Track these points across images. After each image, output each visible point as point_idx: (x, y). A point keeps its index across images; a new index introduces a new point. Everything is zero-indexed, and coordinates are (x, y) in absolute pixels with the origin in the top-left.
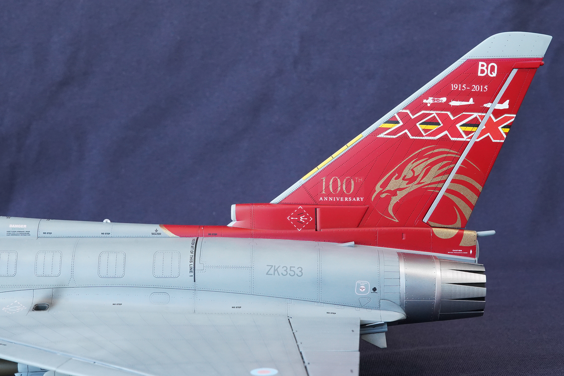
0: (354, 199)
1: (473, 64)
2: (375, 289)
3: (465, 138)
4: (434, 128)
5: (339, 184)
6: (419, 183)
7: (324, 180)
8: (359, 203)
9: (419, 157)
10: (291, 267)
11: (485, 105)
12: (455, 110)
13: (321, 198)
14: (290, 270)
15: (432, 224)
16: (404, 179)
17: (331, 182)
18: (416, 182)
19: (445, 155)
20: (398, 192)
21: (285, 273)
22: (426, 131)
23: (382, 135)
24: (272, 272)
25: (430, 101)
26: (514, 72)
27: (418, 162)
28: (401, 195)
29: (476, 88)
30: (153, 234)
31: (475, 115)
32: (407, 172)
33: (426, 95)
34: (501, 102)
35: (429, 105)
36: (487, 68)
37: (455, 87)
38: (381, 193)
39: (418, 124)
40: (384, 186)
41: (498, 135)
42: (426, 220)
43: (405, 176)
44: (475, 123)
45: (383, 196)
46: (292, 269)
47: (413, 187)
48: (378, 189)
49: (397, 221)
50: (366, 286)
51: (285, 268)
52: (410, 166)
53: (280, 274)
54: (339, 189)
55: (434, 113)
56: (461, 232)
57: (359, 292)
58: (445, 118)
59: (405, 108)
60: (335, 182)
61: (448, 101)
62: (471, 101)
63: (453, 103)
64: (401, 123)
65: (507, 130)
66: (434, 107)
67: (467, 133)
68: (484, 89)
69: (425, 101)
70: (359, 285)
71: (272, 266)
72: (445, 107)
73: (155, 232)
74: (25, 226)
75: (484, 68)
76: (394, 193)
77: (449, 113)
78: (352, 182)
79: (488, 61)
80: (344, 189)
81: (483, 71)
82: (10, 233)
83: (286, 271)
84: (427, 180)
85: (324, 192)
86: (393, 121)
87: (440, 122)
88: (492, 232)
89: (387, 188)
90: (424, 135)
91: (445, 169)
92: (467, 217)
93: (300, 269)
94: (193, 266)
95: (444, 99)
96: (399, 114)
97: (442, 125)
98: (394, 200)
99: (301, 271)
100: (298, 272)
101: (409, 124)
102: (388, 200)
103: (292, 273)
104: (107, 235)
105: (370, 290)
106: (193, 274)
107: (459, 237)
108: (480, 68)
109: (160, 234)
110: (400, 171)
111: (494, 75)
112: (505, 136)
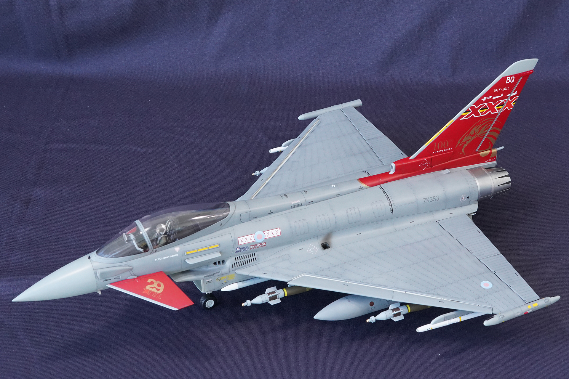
0: (448, 149)
1: (504, 79)
2: (468, 197)
3: (498, 112)
4: (485, 110)
5: (442, 144)
6: (476, 136)
7: (435, 144)
8: (451, 151)
9: (478, 124)
10: (433, 197)
11: (507, 96)
12: (494, 101)
13: (434, 152)
14: (434, 199)
15: (479, 151)
16: (470, 136)
17: (438, 145)
18: (475, 136)
19: (488, 121)
20: (467, 142)
21: (431, 201)
22: (481, 113)
23: (462, 119)
24: (426, 201)
25: (485, 99)
26: (521, 78)
27: (477, 127)
28: (468, 143)
29: (504, 89)
30: (359, 189)
31: (503, 100)
32: (472, 133)
33: (483, 97)
34: (514, 93)
35: (484, 101)
36: (510, 79)
37: (496, 90)
38: (460, 144)
39: (478, 111)
40: (461, 141)
41: (511, 106)
42: (477, 150)
43: (471, 134)
44: (502, 104)
45: (461, 145)
46: (434, 198)
47: (474, 137)
48: (459, 142)
49: (465, 154)
50: (465, 197)
51: (431, 198)
52: (473, 129)
53: (430, 202)
54: (442, 146)
55: (486, 104)
56: (491, 151)
57: (462, 200)
58: (490, 105)
59: (473, 105)
60: (440, 143)
61: (492, 97)
62: (502, 95)
63: (494, 98)
64: (471, 111)
65: (514, 103)
66: (486, 101)
67: (498, 109)
68: (508, 89)
69: (482, 99)
70: (462, 197)
71: (425, 198)
72: (491, 100)
73: (360, 188)
74: (299, 201)
75: (509, 80)
76: (465, 143)
77: (492, 103)
78: (448, 142)
79: (511, 76)
80: (444, 146)
81: (508, 81)
82: (294, 207)
83: (432, 199)
84: (480, 134)
85: (435, 150)
86: (468, 111)
87: (488, 107)
88: (503, 147)
89: (463, 141)
90: (481, 114)
91: (488, 127)
92: (493, 144)
93: (437, 197)
94: (391, 208)
95: (491, 97)
96: (471, 108)
97: (489, 108)
98: (465, 145)
99: (438, 198)
100: (437, 198)
101: (475, 111)
102: (463, 146)
103: (434, 200)
104: (339, 195)
105: (466, 198)
106: (392, 212)
107: (490, 153)
108: (507, 80)
109: (362, 188)
110: (468, 133)
111: (513, 81)
112: (513, 106)
